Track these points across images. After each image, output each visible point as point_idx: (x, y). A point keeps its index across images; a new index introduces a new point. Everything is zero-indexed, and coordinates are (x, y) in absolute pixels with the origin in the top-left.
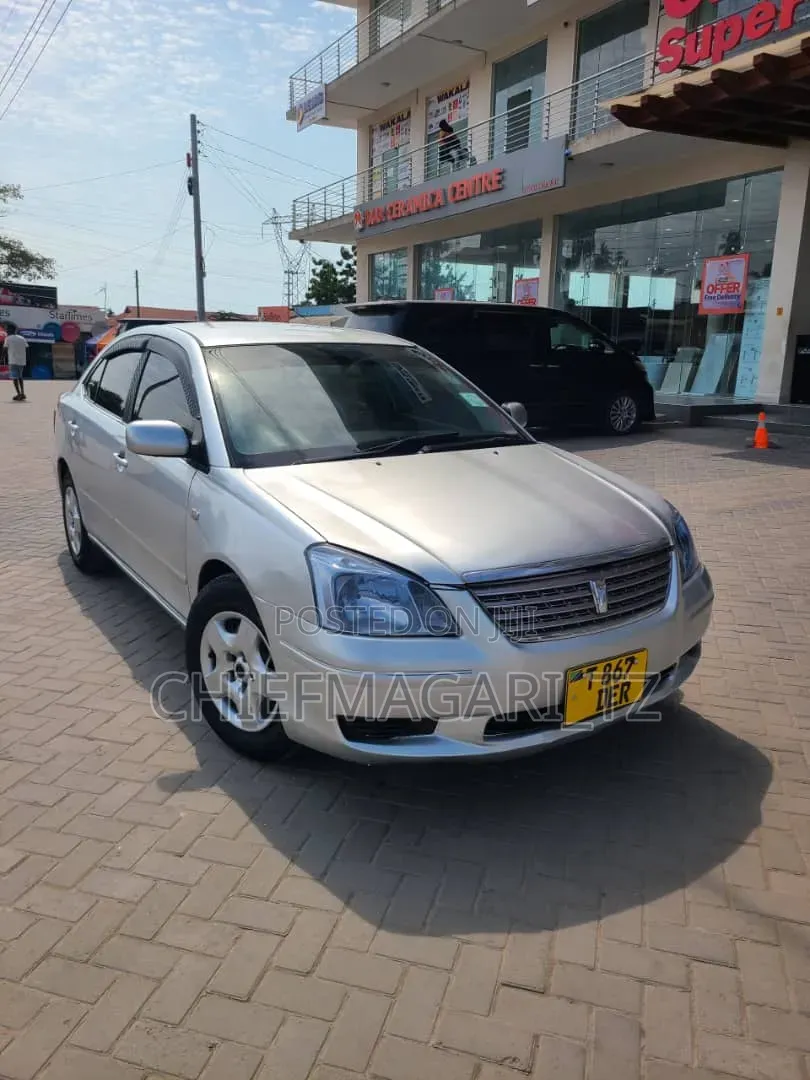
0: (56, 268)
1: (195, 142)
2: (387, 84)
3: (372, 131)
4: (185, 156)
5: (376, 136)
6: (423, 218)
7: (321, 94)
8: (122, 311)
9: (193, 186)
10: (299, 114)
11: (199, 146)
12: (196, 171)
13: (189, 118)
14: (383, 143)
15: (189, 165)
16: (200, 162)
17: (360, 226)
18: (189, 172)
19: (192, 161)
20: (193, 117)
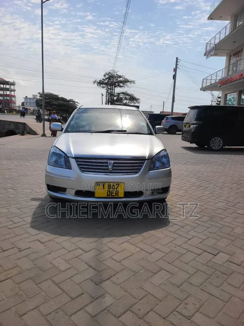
0: (140, 101)
1: (177, 64)
2: (235, 42)
3: (230, 56)
4: (173, 69)
5: (231, 58)
6: (238, 81)
7: (214, 48)
8: (160, 112)
9: (174, 77)
10: (207, 54)
11: (178, 66)
12: (176, 73)
13: (176, 58)
14: (233, 60)
15: (174, 71)
16: (177, 70)
17: (219, 85)
18: (174, 73)
19: (175, 70)
20: (177, 58)
